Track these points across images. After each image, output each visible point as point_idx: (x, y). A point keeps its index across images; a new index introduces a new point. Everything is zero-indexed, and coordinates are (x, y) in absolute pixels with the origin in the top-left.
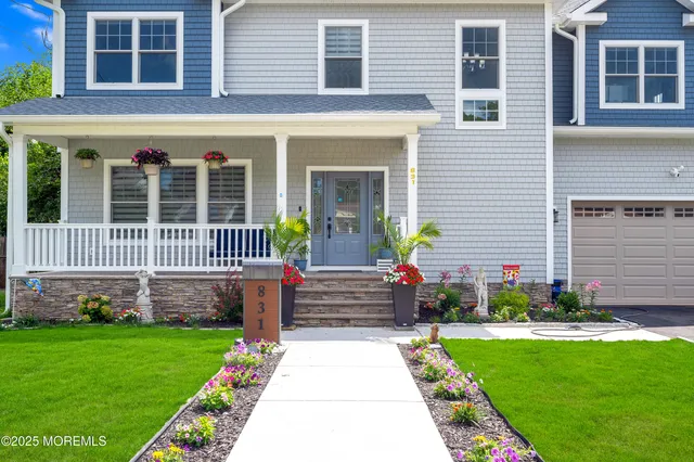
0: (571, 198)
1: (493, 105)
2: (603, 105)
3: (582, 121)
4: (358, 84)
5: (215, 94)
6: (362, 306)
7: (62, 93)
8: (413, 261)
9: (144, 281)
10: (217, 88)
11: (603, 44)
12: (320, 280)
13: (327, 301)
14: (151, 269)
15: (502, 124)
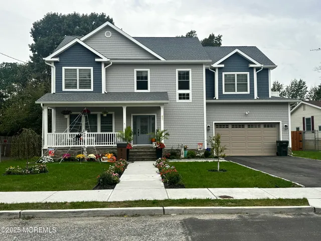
0: (214, 122)
1: (188, 95)
2: (224, 93)
3: (217, 98)
4: (147, 89)
5: (103, 92)
6: (148, 155)
7: (55, 92)
8: (163, 142)
9: (85, 149)
10: (104, 90)
11: (224, 73)
12: (136, 148)
13: (138, 154)
14: (86, 146)
15: (190, 100)
